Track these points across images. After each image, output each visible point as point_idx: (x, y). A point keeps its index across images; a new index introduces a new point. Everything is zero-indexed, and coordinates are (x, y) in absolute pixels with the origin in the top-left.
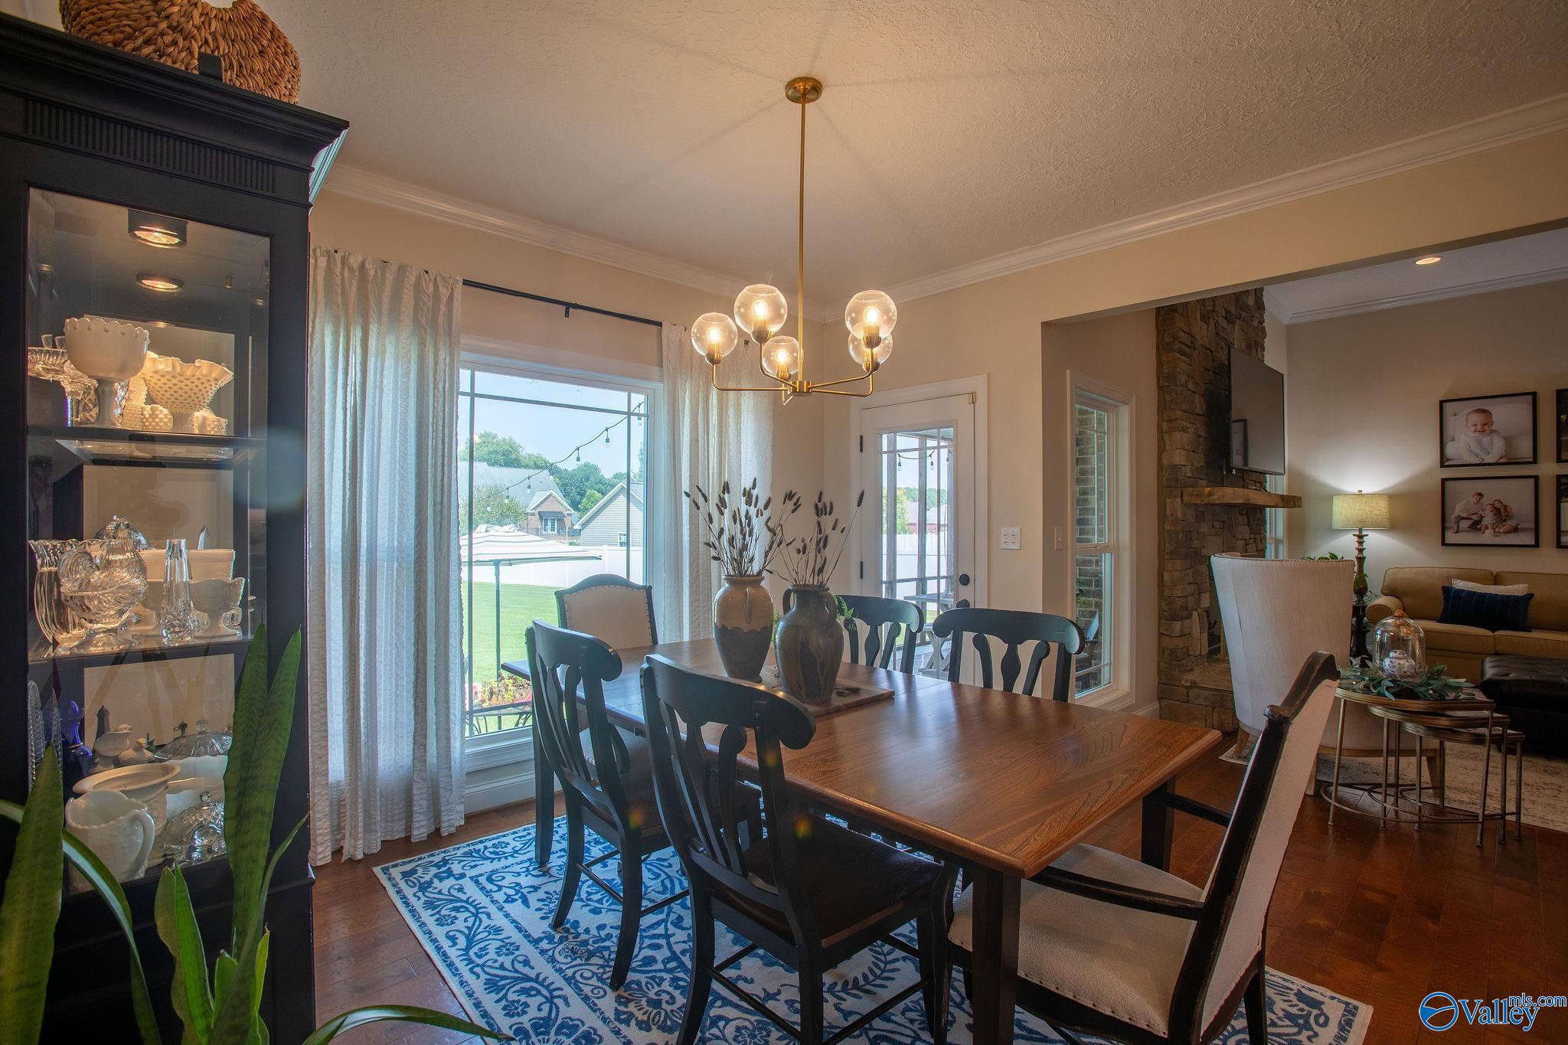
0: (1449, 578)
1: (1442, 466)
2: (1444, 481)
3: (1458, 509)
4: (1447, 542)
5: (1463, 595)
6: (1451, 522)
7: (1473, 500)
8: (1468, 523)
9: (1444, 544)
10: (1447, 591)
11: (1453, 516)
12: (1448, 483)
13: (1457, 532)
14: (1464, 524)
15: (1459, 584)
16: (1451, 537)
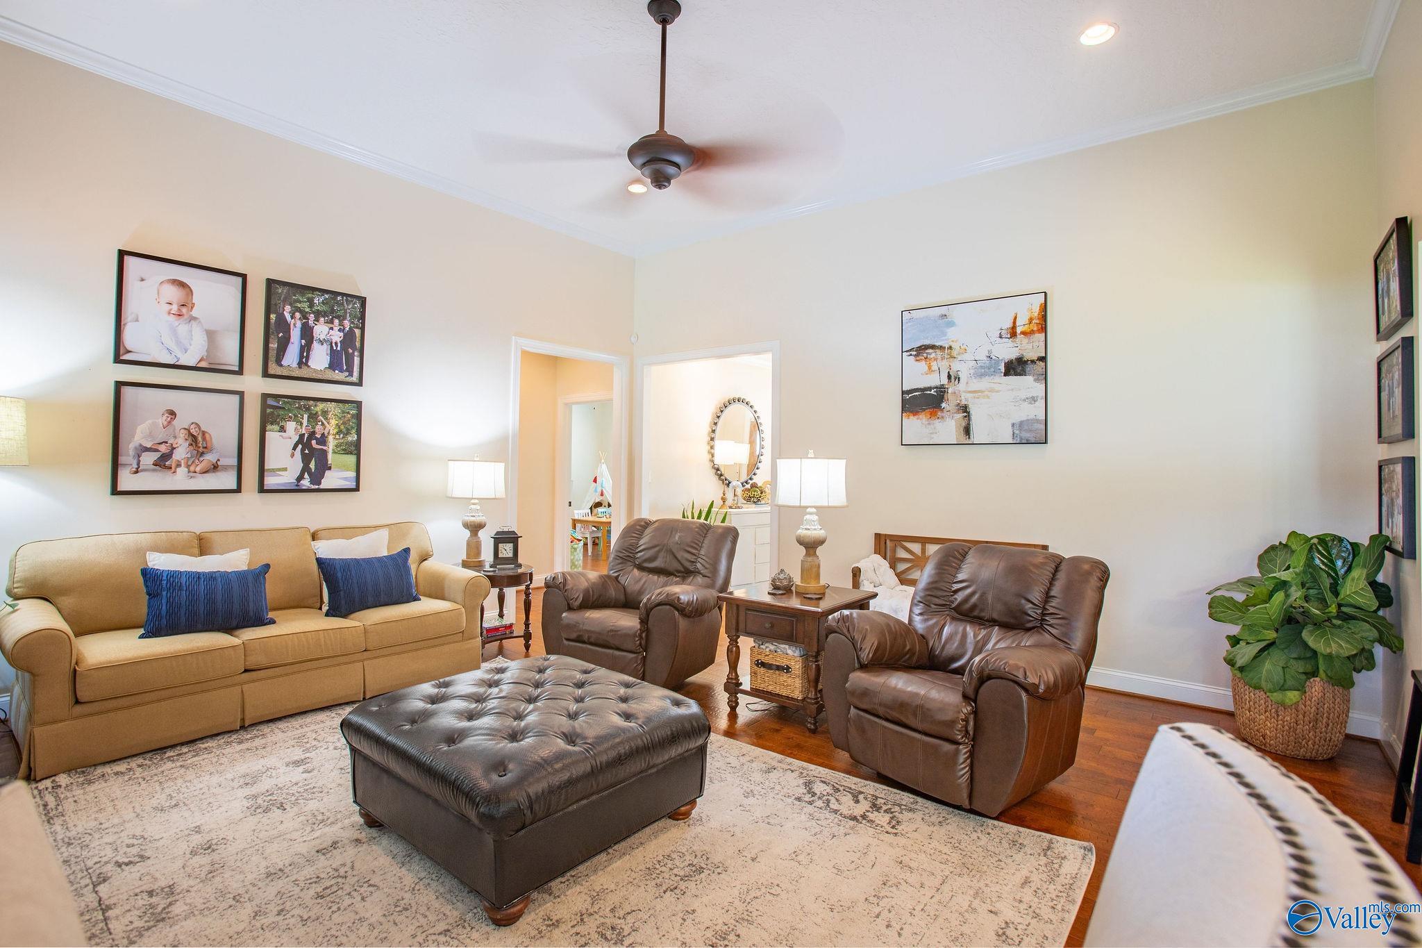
0: (141, 552)
1: (117, 360)
2: (119, 385)
3: (139, 433)
4: (121, 488)
5: (184, 580)
6: (127, 457)
7: (162, 421)
8: (154, 456)
9: (115, 491)
10: (149, 575)
11: (132, 446)
12: (126, 391)
13: (136, 472)
14: (148, 459)
15: (161, 562)
16: (127, 481)
